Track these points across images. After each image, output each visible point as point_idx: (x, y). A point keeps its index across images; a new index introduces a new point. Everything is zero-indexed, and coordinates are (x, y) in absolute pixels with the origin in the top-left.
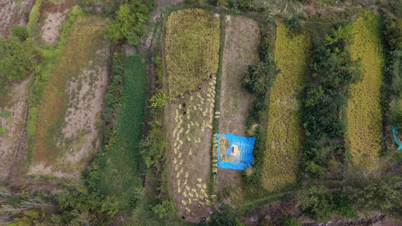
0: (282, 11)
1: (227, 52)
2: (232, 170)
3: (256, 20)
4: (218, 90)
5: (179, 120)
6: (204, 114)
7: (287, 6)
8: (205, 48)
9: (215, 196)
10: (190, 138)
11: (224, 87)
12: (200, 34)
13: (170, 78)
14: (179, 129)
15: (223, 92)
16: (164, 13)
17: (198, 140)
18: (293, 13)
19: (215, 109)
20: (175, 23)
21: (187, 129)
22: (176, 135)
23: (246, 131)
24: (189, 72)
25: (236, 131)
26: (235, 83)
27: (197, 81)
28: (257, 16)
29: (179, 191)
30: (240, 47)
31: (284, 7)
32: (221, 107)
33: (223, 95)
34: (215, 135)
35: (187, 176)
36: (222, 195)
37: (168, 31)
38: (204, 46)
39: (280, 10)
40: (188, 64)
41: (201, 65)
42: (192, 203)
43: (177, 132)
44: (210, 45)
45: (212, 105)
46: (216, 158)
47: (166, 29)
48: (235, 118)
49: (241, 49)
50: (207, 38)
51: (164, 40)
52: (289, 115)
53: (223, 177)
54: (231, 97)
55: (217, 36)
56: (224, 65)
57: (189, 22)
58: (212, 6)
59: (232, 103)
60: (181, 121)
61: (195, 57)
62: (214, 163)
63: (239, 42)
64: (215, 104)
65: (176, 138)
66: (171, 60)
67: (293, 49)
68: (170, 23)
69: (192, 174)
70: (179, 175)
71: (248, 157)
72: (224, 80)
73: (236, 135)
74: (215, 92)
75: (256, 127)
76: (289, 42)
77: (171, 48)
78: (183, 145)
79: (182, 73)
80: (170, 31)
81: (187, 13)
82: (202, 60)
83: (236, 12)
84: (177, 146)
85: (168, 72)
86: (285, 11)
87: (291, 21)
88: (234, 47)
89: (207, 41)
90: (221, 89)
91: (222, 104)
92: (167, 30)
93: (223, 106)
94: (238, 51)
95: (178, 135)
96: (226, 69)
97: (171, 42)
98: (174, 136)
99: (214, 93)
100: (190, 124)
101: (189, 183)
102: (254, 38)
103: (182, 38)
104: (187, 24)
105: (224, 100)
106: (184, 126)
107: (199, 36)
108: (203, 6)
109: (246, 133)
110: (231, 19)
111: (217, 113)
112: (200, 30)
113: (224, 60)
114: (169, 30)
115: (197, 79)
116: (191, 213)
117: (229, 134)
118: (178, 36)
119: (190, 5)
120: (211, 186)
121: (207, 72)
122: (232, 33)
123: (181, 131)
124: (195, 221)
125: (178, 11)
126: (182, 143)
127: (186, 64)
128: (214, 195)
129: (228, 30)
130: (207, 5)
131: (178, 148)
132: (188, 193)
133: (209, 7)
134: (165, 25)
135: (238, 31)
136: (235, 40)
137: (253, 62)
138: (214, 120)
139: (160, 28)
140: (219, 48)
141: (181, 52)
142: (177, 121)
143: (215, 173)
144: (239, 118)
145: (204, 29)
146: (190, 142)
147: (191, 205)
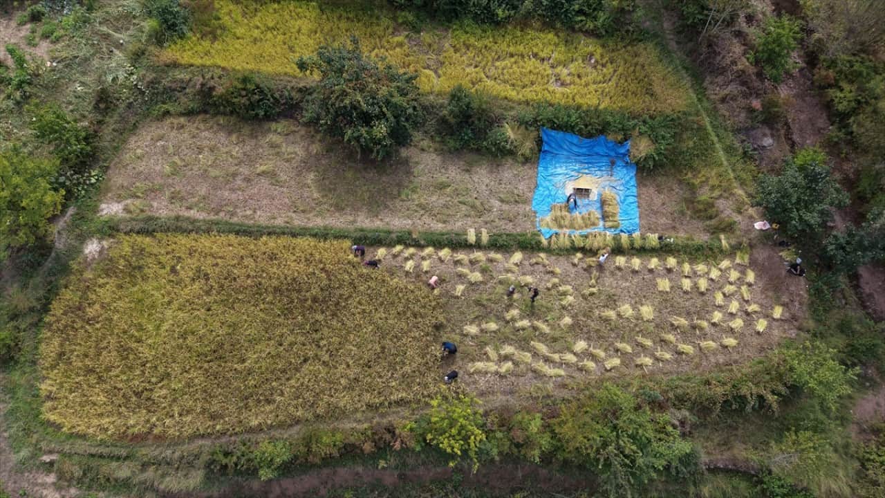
0: (119, 46)
1: (249, 212)
2: (638, 196)
3: (135, 126)
4: (394, 236)
5: (506, 358)
6: (476, 276)
7: (104, 29)
8: (227, 283)
9: (722, 236)
10: (560, 317)
11: (381, 221)
12: (166, 300)
13: (344, 400)
14: (536, 355)
15: (397, 223)
16: (38, 451)
17: (565, 294)
18: (134, 17)
19: (458, 244)
20: (102, 398)
21: (535, 328)
22: (560, 365)
23: (521, 159)
24: (326, 331)
25: (522, 187)
26: (364, 188)
27: (359, 303)
28: (123, 119)
29: (731, 342)
30: (234, 175)
31: (106, 37)
32: (449, 228)
33: (410, 222)
34: (545, 242)
35: (683, 321)
36: (713, 222)
37: (133, 426)
38: (222, 286)
39: (116, 52)
40: (291, 338)
41: (299, 291)
42: (755, 303)
43: (547, 360)
44: (217, 265)
45: (445, 253)
46: (616, 239)
47: (123, 436)
48: (484, 187)
49: (244, 170)
50: (185, 274)
51: (177, 442)
52: (471, 49)
53: (664, 220)
54: (413, 200)
55: (184, 242)
56: (298, 221)
57: (104, 344)
58: (49, 264)
59: (434, 198)
60: (508, 349)
61: (262, 315)
62: (632, 244)
63: (215, 178)
64: (438, 245)
65: (567, 364)
66: (269, 402)
67: (263, 29)
68: (95, 422)
69: (672, 306)
70: (685, 346)
71: (598, 154)
72: (355, 221)
73: (536, 186)
74: (398, 248)
75: (513, 129)
76: (238, 35)
77: (215, 407)
78: (588, 339)
79: (326, 358)
80: (136, 421)
81: (61, 354)
82: (277, 290)
83: (93, 180)
84: (593, 357)
85: (320, 411)
86: (122, 37)
87: (166, 21)
88: (233, 190)
89: (200, 275)
90: (386, 228)
91: (440, 225)
92: (130, 431)
93: (444, 222)
94: (248, 180)
95: (556, 357)
96: (316, 216)
97: (188, 412)
98: (562, 373)
99: (402, 251)
100: (513, 320)
101: (703, 312)
103: (176, 369)
104: (114, 353)
105: (426, 220)
106: (524, 340)
107: (175, 305)
108: (41, 293)
109: (527, 160)
110: (119, 199)
111: (472, 238)
112: (148, 302)
113: (279, 222)
114: (131, 422)
115: (353, 302)
116: (784, 305)
117: (534, 206)
118: (165, 382)
119: (27, 345)
120: (699, 249)
121: (326, 271)
122: (175, 197)
123: (542, 348)
124: (801, 292)
125: (43, 394)
126: (581, 345)
127: (292, 344)
128: (720, 240)
129: (163, 210)
130: (38, 280)
131: (601, 353)
132: (731, 314)
133: (51, 273)
134: (102, 443)
135: (170, 181)
136: (204, 189)
137: (291, 138)
138: (495, 245)
139: (114, 464)
140: (232, 237)
141: (239, 367)
142: (509, 365)
143: (660, 238)
144: (482, 179)
145: (148, 287)
146: (574, 317)
147: (761, 305)
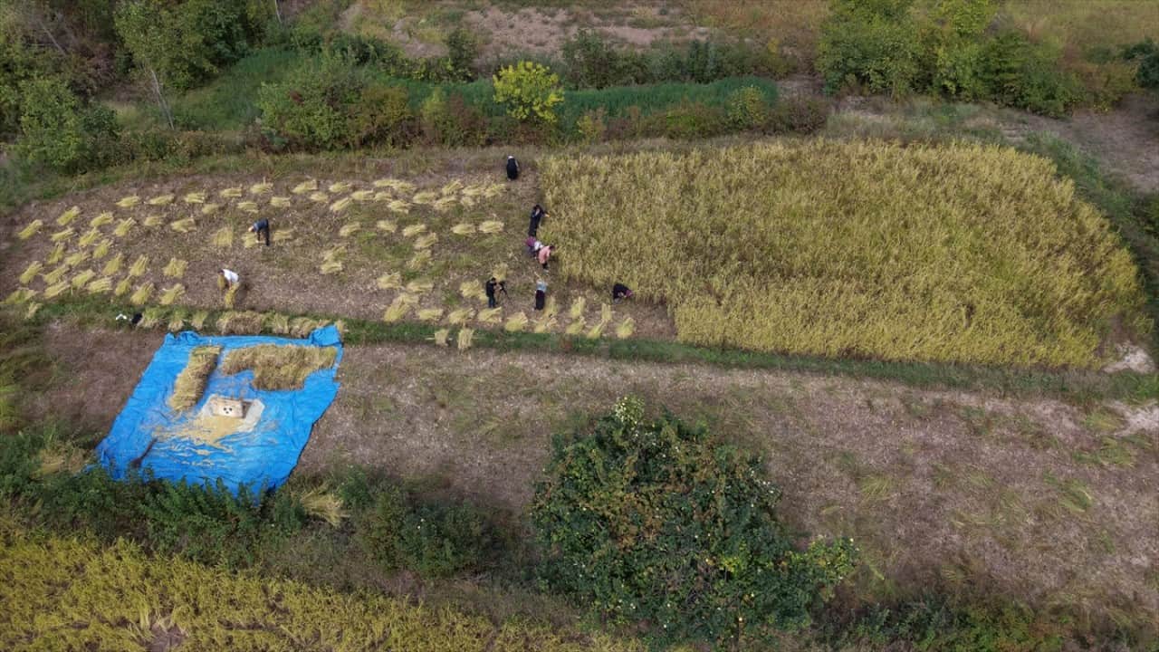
5: (447, 196)
6: (469, 289)
11: (626, 377)
15: (594, 370)
21: (400, 224)
29: (125, 202)
32: (505, 358)
33: (574, 371)
35: (178, 225)
45: (517, 324)
48: (422, 428)
53: (108, 356)
54: (565, 409)
55: (975, 345)
56: (780, 383)
59: (524, 412)
72: (677, 378)
88: (926, 447)
90: (616, 364)
91: (520, 364)
93: (510, 368)
94: (901, 462)
96: (752, 391)
100: (425, 233)
102: (1051, 581)
105: (544, 374)
106: (420, 212)
111: (465, 337)
113: (814, 385)
117: (332, 390)
122: (1040, 439)
123: (395, 206)
138: (428, 328)
140: (892, 355)
147: (45, 238)
